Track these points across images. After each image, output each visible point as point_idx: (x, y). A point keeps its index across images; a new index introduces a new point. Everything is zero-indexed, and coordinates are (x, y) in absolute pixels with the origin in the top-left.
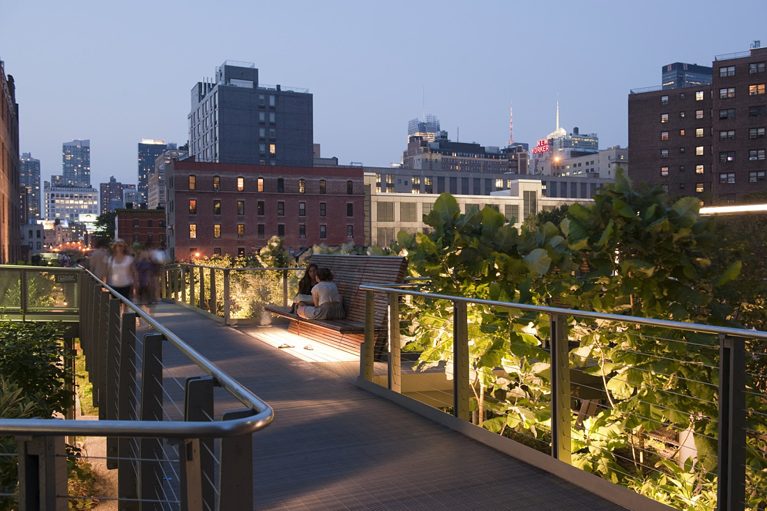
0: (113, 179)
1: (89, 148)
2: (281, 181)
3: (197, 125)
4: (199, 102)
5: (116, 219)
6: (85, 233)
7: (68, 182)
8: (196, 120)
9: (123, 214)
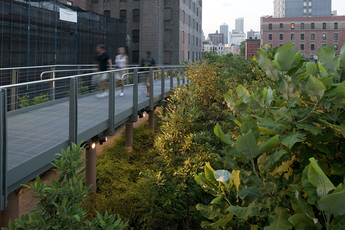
0: (251, 30)
1: (243, 20)
2: (313, 24)
5: (246, 43)
7: (237, 32)
8: (276, 2)
9: (249, 41)
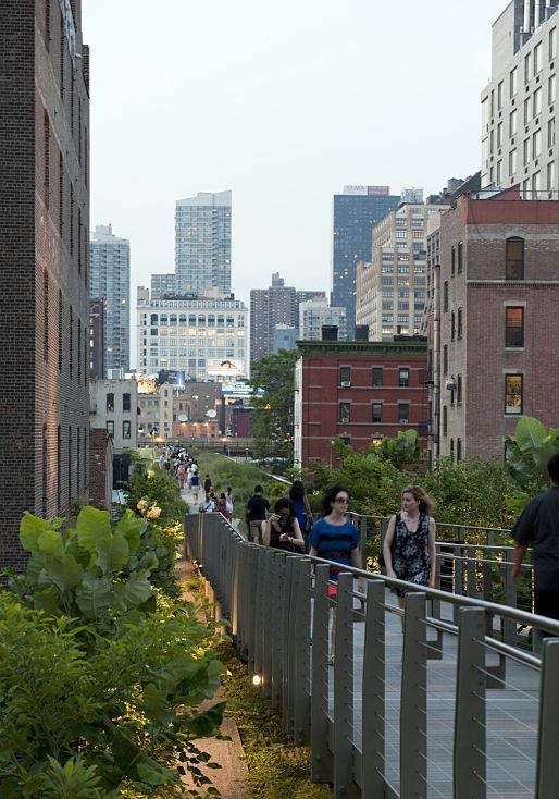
0: (277, 281)
1: (229, 209)
3: (506, 115)
4: (517, 48)
5: (299, 366)
6: (218, 402)
7: (186, 289)
8: (506, 101)
9: (315, 353)
